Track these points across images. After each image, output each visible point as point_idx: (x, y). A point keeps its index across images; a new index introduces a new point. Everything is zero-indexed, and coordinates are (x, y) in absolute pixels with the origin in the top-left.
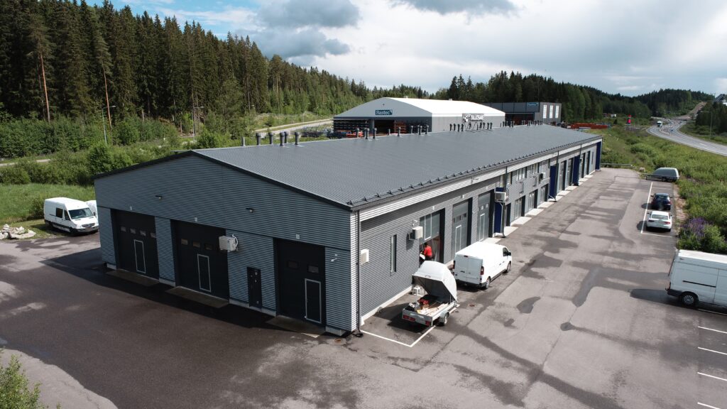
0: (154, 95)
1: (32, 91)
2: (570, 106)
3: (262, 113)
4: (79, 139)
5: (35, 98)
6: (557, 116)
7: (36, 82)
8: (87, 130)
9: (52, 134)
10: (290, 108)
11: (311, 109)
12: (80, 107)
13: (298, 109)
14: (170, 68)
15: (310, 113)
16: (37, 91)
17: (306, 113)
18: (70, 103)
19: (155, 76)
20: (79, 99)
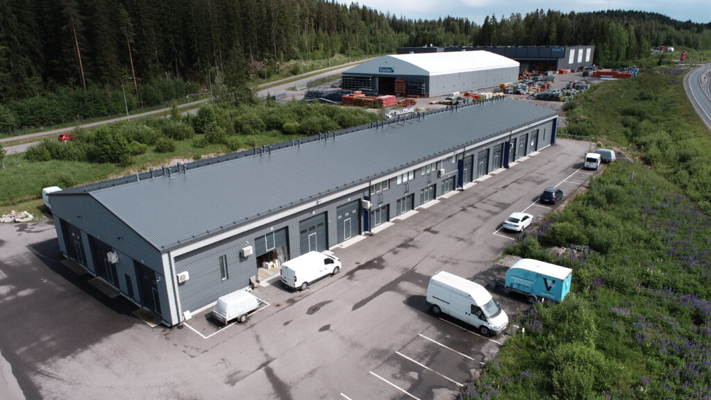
0: (180, 53)
1: (68, 60)
2: (607, 47)
3: (289, 60)
4: (106, 105)
5: (71, 66)
6: (588, 59)
7: (72, 52)
8: (114, 96)
9: (84, 102)
10: (319, 53)
11: (342, 52)
12: (108, 73)
13: (328, 53)
14: (193, 28)
15: (342, 56)
16: (73, 59)
17: (337, 56)
18: (100, 70)
19: (180, 35)
20: (108, 66)
